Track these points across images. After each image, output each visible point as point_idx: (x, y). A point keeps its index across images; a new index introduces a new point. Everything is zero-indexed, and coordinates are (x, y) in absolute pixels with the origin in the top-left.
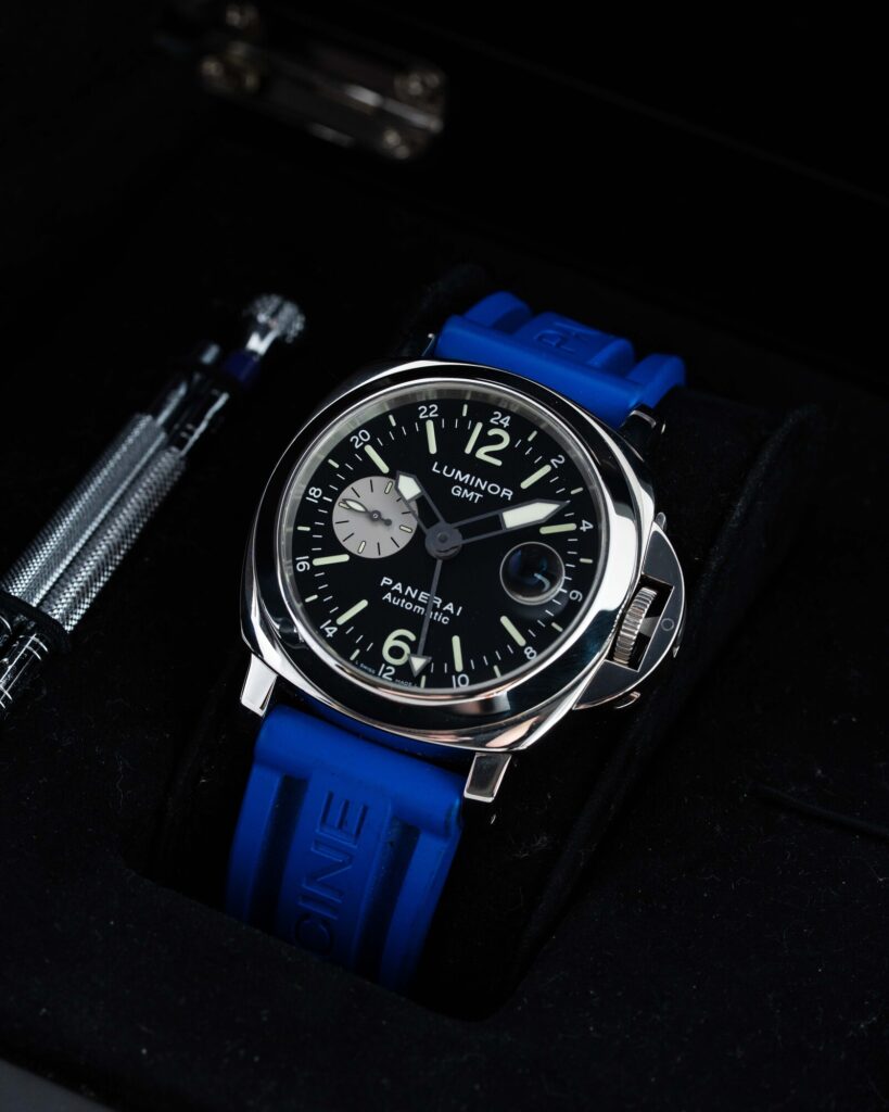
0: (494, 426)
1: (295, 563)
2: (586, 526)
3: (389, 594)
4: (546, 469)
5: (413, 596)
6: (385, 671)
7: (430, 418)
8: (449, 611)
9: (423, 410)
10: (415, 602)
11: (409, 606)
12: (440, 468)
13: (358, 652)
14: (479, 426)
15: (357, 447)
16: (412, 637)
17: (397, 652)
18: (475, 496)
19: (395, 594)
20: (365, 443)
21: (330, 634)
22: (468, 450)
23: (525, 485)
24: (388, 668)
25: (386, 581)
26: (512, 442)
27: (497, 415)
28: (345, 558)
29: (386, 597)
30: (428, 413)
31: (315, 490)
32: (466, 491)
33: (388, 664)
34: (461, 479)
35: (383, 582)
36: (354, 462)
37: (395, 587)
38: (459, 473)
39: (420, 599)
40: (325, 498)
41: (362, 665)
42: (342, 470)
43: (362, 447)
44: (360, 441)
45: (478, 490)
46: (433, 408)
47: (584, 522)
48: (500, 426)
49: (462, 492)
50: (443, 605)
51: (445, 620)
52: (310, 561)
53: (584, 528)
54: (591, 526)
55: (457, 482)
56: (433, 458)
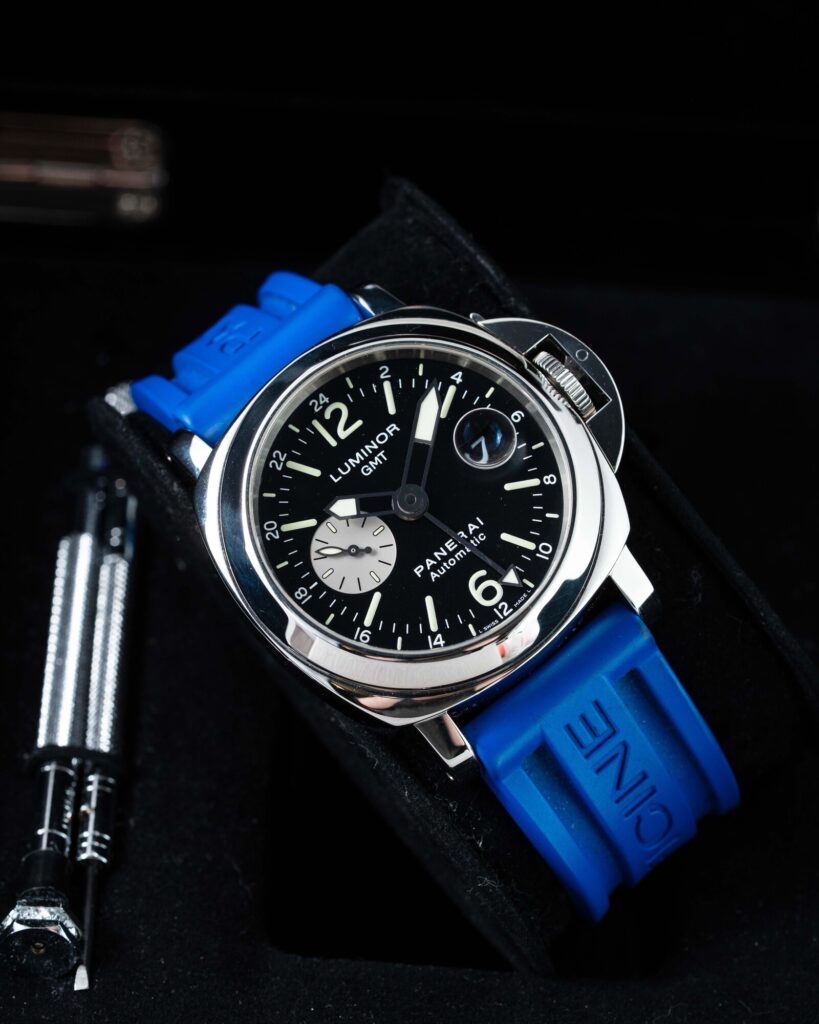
0: (322, 412)
1: (358, 642)
2: (458, 377)
3: (432, 573)
4: (387, 386)
5: (445, 554)
6: (501, 611)
7: (285, 462)
8: (476, 529)
9: (274, 464)
10: (451, 554)
11: (452, 562)
12: (337, 475)
13: (470, 626)
14: (316, 424)
15: (277, 537)
16: (483, 573)
17: (489, 593)
18: (380, 458)
19: (434, 568)
20: (279, 528)
21: (442, 642)
22: (333, 443)
23: (392, 410)
24: (500, 607)
25: (418, 571)
26: (346, 402)
27: (314, 404)
28: (377, 597)
29: (433, 578)
30: (279, 462)
31: (299, 592)
32: (371, 463)
33: (496, 606)
34: (358, 462)
35: (418, 573)
36: (291, 547)
37: (429, 566)
38: (351, 461)
39: (451, 550)
40: (311, 588)
41: (485, 629)
43: (281, 533)
44: (274, 532)
45: (376, 452)
46: (277, 455)
47: (453, 377)
48: (326, 406)
49: (370, 466)
50: (467, 532)
51: (482, 537)
52: (363, 628)
53: (459, 380)
54: (460, 374)
55: (359, 466)
56: (325, 477)
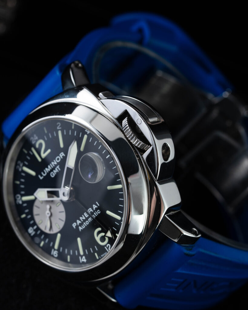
0: (35, 143)
1: (53, 256)
3: (80, 227)
4: (60, 133)
5: (84, 218)
6: (108, 248)
7: (22, 167)
8: (96, 208)
9: (18, 168)
10: (87, 219)
12: (42, 176)
13: (96, 254)
14: (33, 149)
15: (20, 203)
16: (99, 229)
17: (103, 239)
18: (58, 169)
19: (80, 225)
21: (85, 260)
22: (40, 160)
23: (62, 145)
24: (107, 246)
25: (74, 225)
26: (44, 140)
27: (32, 140)
28: (59, 236)
29: (80, 229)
31: (30, 230)
32: (54, 171)
33: (106, 246)
34: (49, 170)
35: (74, 227)
36: (26, 208)
37: (78, 223)
38: (46, 169)
39: (86, 217)
40: (34, 228)
41: (102, 256)
42: (27, 214)
43: (22, 201)
45: (56, 166)
46: (19, 163)
48: (37, 141)
49: (54, 173)
50: (93, 209)
51: (99, 212)
52: (55, 250)
53: (88, 132)
55: (50, 172)
56: (37, 176)
